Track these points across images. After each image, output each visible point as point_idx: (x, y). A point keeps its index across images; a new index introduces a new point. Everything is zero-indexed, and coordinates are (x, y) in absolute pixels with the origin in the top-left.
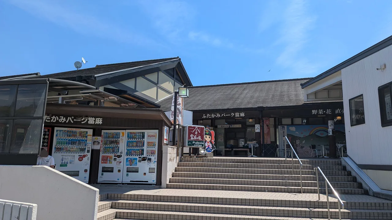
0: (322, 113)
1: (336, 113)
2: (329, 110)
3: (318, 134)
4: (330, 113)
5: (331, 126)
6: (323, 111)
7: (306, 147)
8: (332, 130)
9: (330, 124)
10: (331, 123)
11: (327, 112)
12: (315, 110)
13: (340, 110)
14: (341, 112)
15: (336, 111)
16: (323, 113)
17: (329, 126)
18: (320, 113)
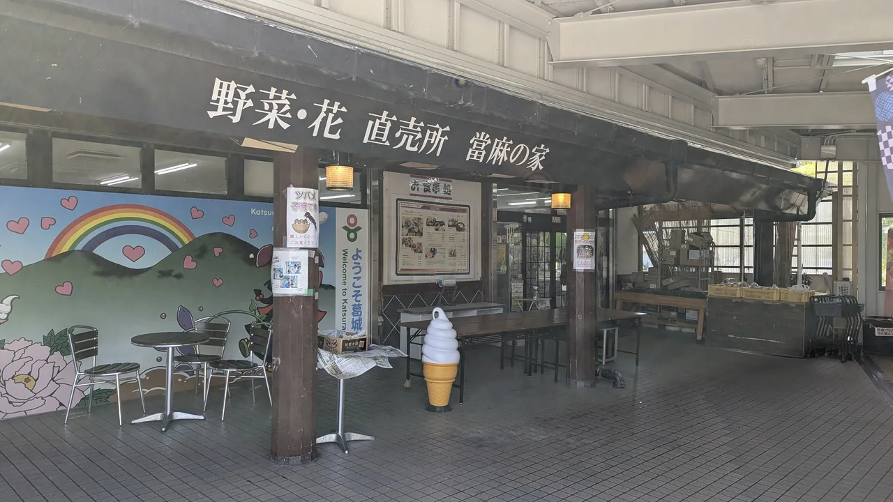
0: (285, 126)
1: (366, 140)
2: (331, 104)
3: (111, 251)
4: (333, 131)
5: (302, 227)
6: (294, 108)
7: (16, 346)
8: (311, 260)
9: (302, 216)
10: (305, 205)
11: (317, 123)
12: (243, 81)
13: (389, 124)
14: (391, 136)
15: (371, 123)
16: (293, 121)
17: (290, 230)
18: (272, 117)
